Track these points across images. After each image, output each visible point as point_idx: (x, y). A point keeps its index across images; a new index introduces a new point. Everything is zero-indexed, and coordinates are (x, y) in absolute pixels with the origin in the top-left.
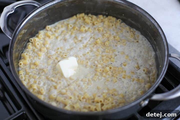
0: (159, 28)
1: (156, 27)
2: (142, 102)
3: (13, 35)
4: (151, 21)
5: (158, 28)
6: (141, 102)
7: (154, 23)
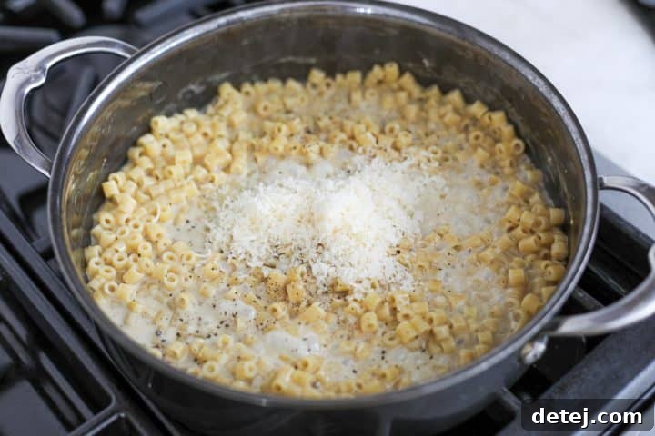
0: (553, 95)
1: (542, 94)
2: (528, 348)
3: (55, 162)
4: (523, 72)
5: (549, 97)
6: (521, 349)
7: (535, 79)
